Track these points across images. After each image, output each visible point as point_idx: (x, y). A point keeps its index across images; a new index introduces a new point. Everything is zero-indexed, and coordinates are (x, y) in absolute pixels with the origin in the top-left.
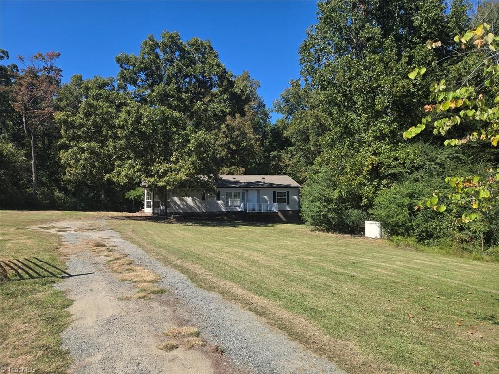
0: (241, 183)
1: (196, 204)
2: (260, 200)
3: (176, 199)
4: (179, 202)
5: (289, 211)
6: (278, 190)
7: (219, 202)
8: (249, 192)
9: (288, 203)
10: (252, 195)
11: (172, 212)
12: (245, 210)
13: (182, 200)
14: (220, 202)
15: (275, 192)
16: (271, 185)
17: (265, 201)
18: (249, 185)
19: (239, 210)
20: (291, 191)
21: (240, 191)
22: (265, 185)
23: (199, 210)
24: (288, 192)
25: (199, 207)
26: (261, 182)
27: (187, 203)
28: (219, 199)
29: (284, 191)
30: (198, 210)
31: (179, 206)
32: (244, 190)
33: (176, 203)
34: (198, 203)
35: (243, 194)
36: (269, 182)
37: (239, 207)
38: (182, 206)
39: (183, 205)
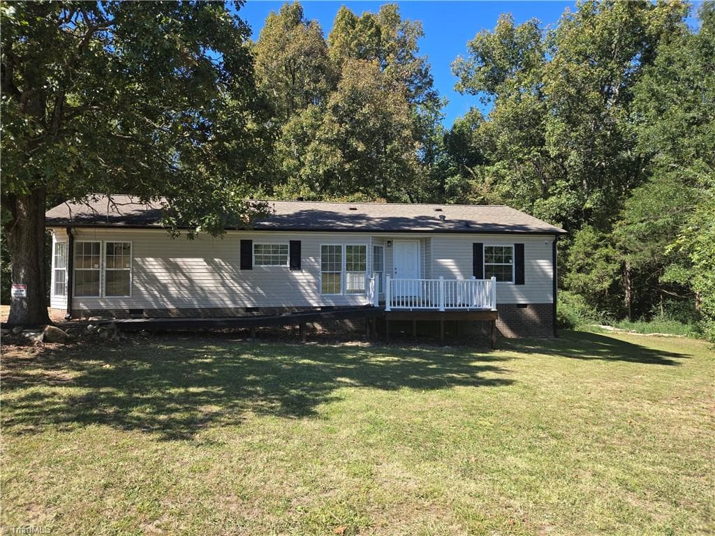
0: (369, 219)
1: (224, 284)
2: (429, 270)
3: (154, 266)
4: (162, 275)
5: (525, 306)
6: (488, 241)
7: (297, 274)
8: (397, 247)
9: (520, 281)
10: (404, 254)
11: (141, 307)
12: (382, 303)
13: (173, 269)
14: (302, 277)
15: (477, 248)
16: (466, 227)
17: (448, 274)
18: (393, 226)
19: (363, 302)
20: (529, 243)
21: (367, 241)
22: (446, 226)
23: (234, 302)
24: (520, 248)
25: (232, 295)
26: (433, 218)
27: (190, 280)
28: (296, 265)
29: (509, 242)
30: (230, 304)
31: (164, 289)
32: (382, 239)
33: (153, 280)
34: (229, 282)
35: (377, 250)
36: (459, 218)
37: (364, 293)
38: (173, 290)
39: (179, 285)
